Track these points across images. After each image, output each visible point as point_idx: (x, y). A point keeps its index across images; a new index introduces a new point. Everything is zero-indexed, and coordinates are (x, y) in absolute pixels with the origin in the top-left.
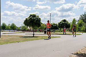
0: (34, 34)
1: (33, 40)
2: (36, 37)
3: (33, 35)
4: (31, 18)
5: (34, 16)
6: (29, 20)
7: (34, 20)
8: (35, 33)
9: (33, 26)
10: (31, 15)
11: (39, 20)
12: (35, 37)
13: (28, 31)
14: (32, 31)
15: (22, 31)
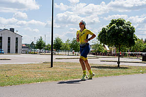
0: (119, 62)
1: (119, 74)
2: (124, 68)
3: (116, 64)
4: (114, 27)
5: (120, 23)
6: (109, 31)
7: (120, 30)
8: (121, 59)
9: (117, 45)
10: (113, 22)
11: (130, 32)
12: (122, 68)
13: (106, 54)
14: (114, 55)
15: (94, 54)
